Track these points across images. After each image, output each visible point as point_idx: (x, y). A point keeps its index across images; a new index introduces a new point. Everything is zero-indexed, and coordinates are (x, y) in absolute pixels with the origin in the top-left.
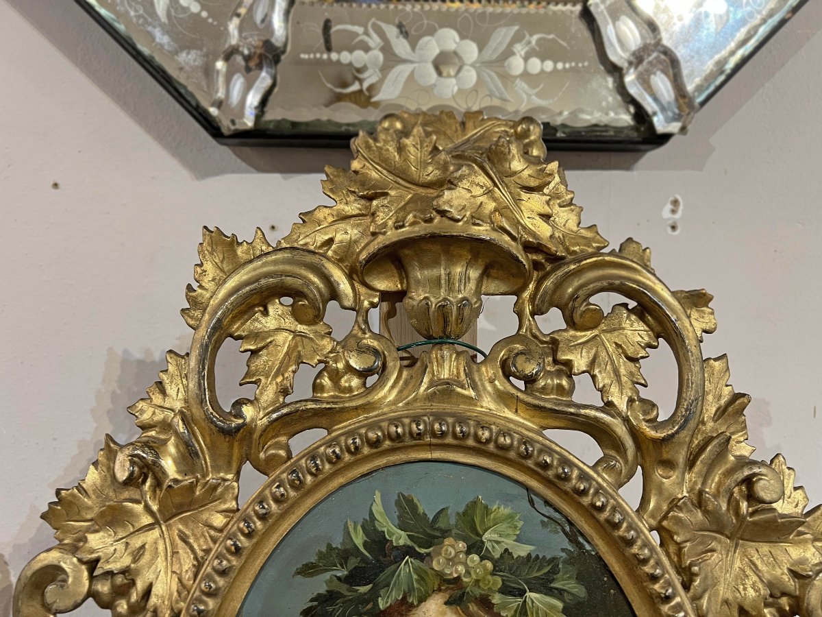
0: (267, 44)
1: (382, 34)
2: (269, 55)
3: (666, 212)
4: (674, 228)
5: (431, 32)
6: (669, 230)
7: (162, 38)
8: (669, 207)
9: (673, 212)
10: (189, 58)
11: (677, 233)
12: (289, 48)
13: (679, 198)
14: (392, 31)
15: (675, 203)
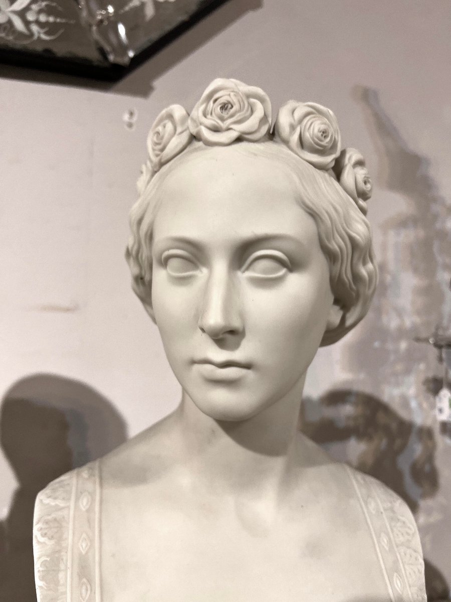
3: (126, 117)
4: (130, 125)
6: (127, 127)
8: (128, 114)
9: (130, 118)
11: (132, 129)
13: (134, 111)
15: (131, 114)
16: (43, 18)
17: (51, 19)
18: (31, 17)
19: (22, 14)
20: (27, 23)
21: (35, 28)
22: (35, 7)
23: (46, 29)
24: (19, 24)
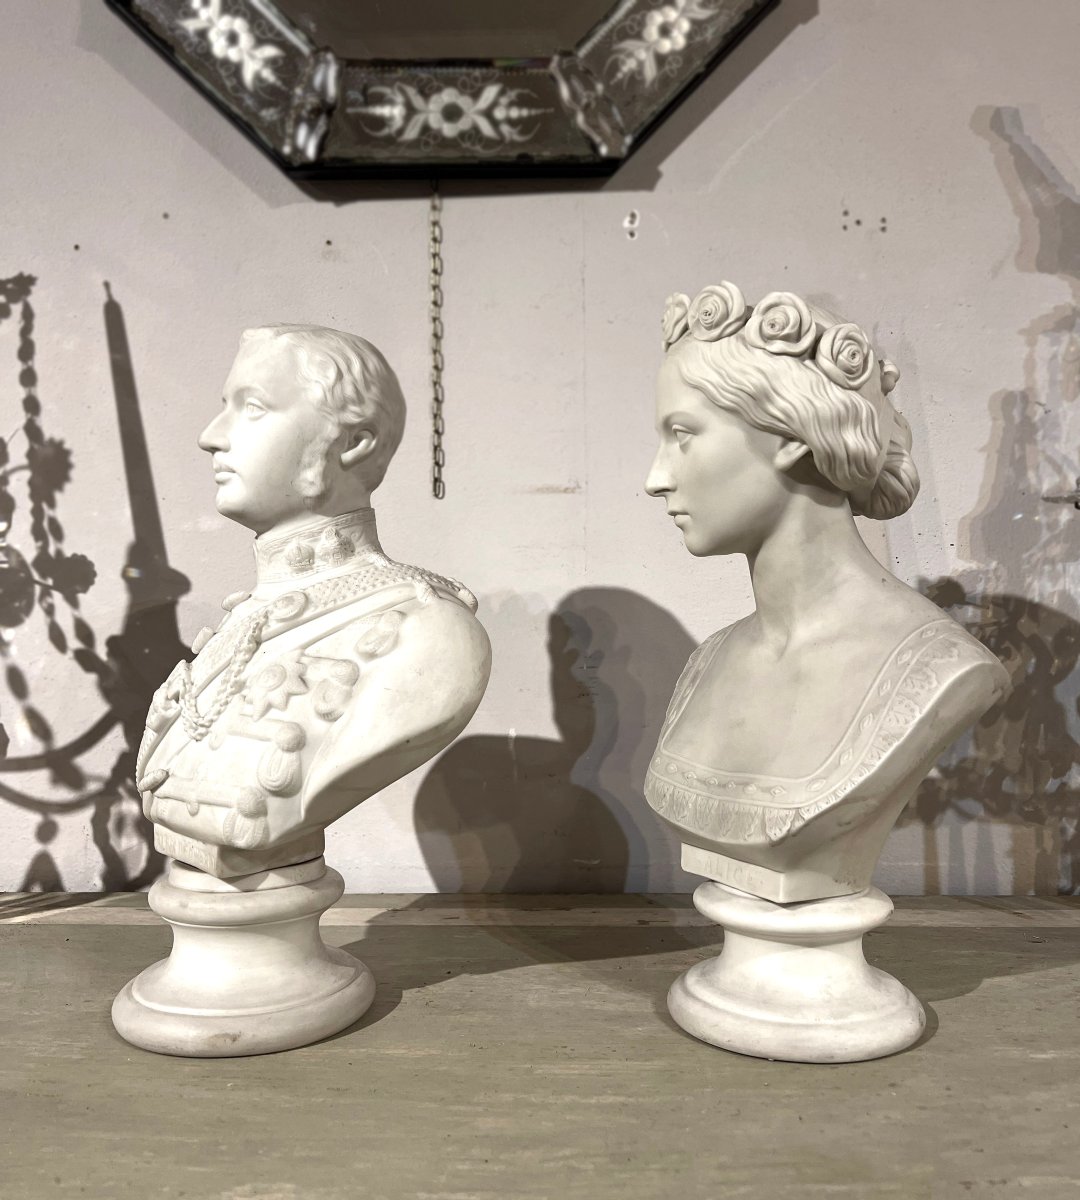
0: (323, 101)
1: (403, 93)
2: (325, 109)
3: (626, 223)
4: (632, 234)
5: (439, 90)
6: (628, 237)
7: (249, 102)
8: (628, 219)
9: (632, 222)
10: (269, 114)
11: (636, 238)
12: (339, 106)
13: (636, 212)
14: (411, 92)
15: (633, 216)
16: (515, 113)
17: (525, 112)
18: (499, 114)
19: (488, 113)
20: (495, 123)
21: (505, 129)
22: (504, 100)
23: (519, 128)
24: (486, 129)
